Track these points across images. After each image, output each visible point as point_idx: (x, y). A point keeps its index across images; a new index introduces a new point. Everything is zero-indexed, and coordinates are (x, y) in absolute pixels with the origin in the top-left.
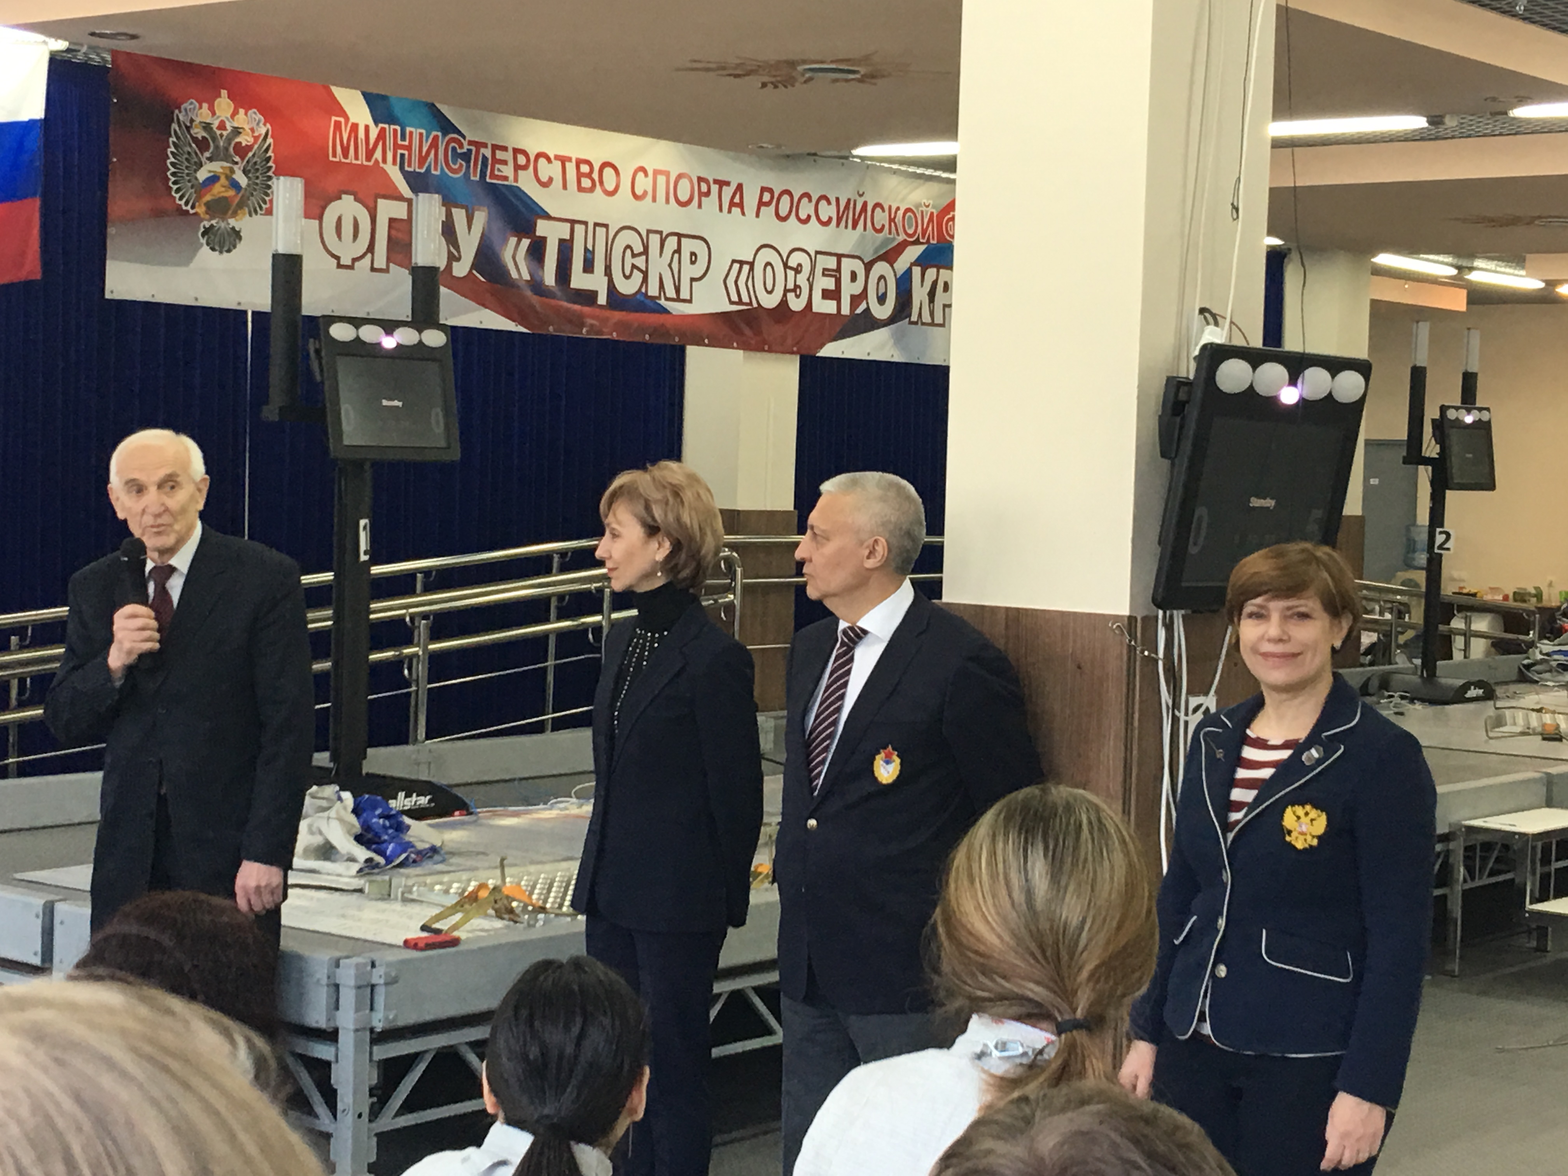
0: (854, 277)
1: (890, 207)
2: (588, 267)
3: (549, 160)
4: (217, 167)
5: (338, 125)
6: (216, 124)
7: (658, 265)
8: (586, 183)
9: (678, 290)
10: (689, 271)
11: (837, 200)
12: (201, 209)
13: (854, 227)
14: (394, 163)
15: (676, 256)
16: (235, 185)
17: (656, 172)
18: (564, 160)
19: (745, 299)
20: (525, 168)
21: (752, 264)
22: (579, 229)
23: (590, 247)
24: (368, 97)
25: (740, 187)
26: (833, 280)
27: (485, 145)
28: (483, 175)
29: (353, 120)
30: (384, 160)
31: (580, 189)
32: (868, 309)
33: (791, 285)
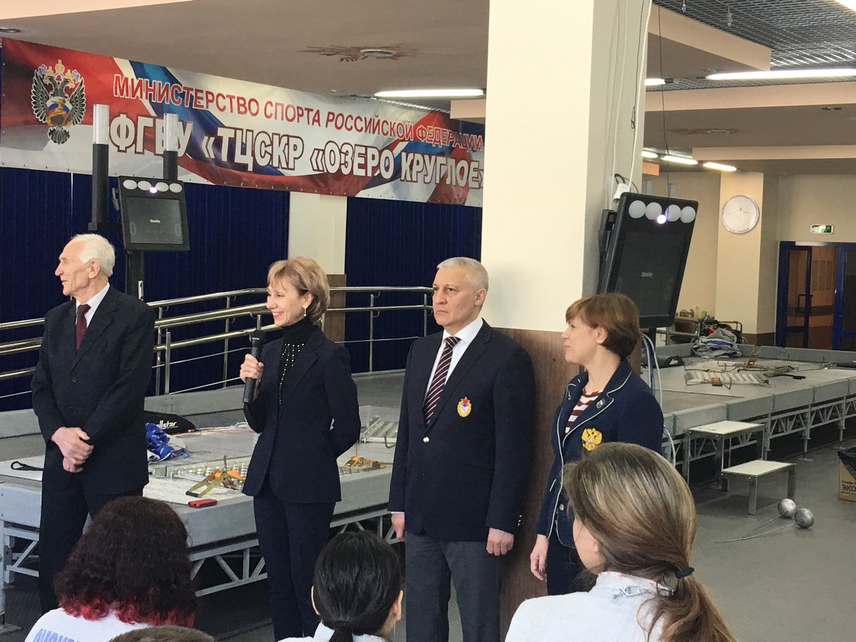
0: (373, 157)
1: (391, 123)
2: (243, 152)
3: (224, 98)
4: (56, 99)
5: (118, 78)
6: (56, 77)
7: (278, 151)
8: (242, 109)
9: (287, 164)
10: (293, 154)
11: (365, 118)
12: (48, 121)
13: (374, 133)
14: (147, 98)
15: (287, 146)
16: (66, 109)
17: (277, 104)
18: (231, 98)
19: (321, 169)
20: (212, 101)
21: (324, 151)
22: (239, 133)
23: (244, 141)
24: (132, 63)
25: (318, 112)
26: (363, 159)
27: (192, 90)
28: (191, 104)
29: (125, 76)
30: (141, 97)
31: (239, 112)
32: (380, 173)
33: (343, 162)
